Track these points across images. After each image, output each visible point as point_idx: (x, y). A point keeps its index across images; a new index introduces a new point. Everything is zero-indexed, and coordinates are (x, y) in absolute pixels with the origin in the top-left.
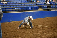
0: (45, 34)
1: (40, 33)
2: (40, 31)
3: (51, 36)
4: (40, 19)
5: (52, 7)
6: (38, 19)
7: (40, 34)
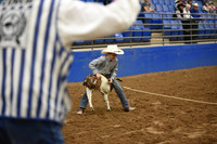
0: (177, 131)
1: (157, 127)
2: (156, 123)
3: (199, 139)
4: (156, 74)
5: (201, 28)
6: (148, 75)
7: (156, 133)
